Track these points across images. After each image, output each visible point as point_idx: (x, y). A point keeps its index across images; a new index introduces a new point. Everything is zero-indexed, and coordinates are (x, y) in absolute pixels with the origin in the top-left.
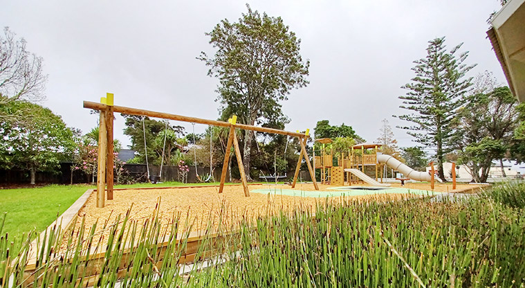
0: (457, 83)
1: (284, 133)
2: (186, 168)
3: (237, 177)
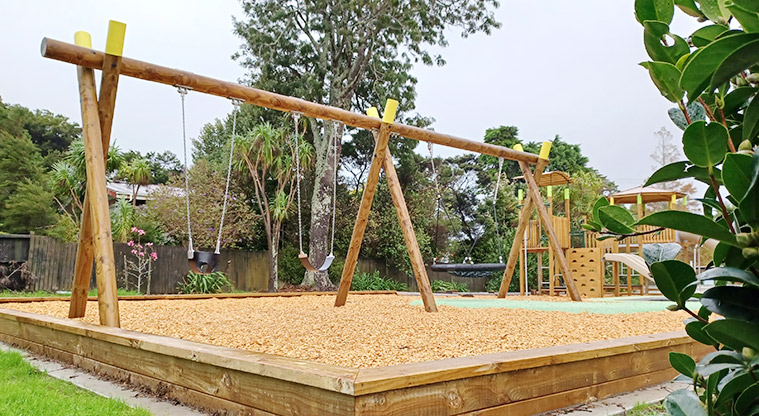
1: (494, 152)
2: (149, 251)
3: (293, 278)
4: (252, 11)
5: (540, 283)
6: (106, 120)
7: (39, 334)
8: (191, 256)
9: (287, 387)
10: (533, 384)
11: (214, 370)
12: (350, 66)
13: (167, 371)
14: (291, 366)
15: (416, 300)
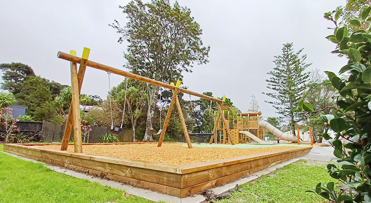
0: (301, 74)
1: (209, 98)
2: (89, 128)
3: (140, 138)
4: (130, 51)
5: (221, 140)
6: (81, 81)
7: (50, 156)
8: (112, 128)
9: (155, 172)
10: (233, 169)
11: (124, 167)
12: (162, 71)
13: (105, 168)
14: (156, 165)
15: (186, 145)
